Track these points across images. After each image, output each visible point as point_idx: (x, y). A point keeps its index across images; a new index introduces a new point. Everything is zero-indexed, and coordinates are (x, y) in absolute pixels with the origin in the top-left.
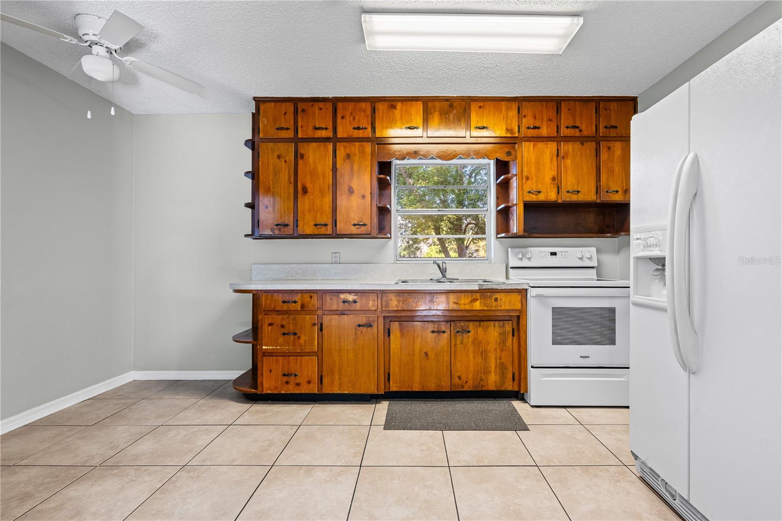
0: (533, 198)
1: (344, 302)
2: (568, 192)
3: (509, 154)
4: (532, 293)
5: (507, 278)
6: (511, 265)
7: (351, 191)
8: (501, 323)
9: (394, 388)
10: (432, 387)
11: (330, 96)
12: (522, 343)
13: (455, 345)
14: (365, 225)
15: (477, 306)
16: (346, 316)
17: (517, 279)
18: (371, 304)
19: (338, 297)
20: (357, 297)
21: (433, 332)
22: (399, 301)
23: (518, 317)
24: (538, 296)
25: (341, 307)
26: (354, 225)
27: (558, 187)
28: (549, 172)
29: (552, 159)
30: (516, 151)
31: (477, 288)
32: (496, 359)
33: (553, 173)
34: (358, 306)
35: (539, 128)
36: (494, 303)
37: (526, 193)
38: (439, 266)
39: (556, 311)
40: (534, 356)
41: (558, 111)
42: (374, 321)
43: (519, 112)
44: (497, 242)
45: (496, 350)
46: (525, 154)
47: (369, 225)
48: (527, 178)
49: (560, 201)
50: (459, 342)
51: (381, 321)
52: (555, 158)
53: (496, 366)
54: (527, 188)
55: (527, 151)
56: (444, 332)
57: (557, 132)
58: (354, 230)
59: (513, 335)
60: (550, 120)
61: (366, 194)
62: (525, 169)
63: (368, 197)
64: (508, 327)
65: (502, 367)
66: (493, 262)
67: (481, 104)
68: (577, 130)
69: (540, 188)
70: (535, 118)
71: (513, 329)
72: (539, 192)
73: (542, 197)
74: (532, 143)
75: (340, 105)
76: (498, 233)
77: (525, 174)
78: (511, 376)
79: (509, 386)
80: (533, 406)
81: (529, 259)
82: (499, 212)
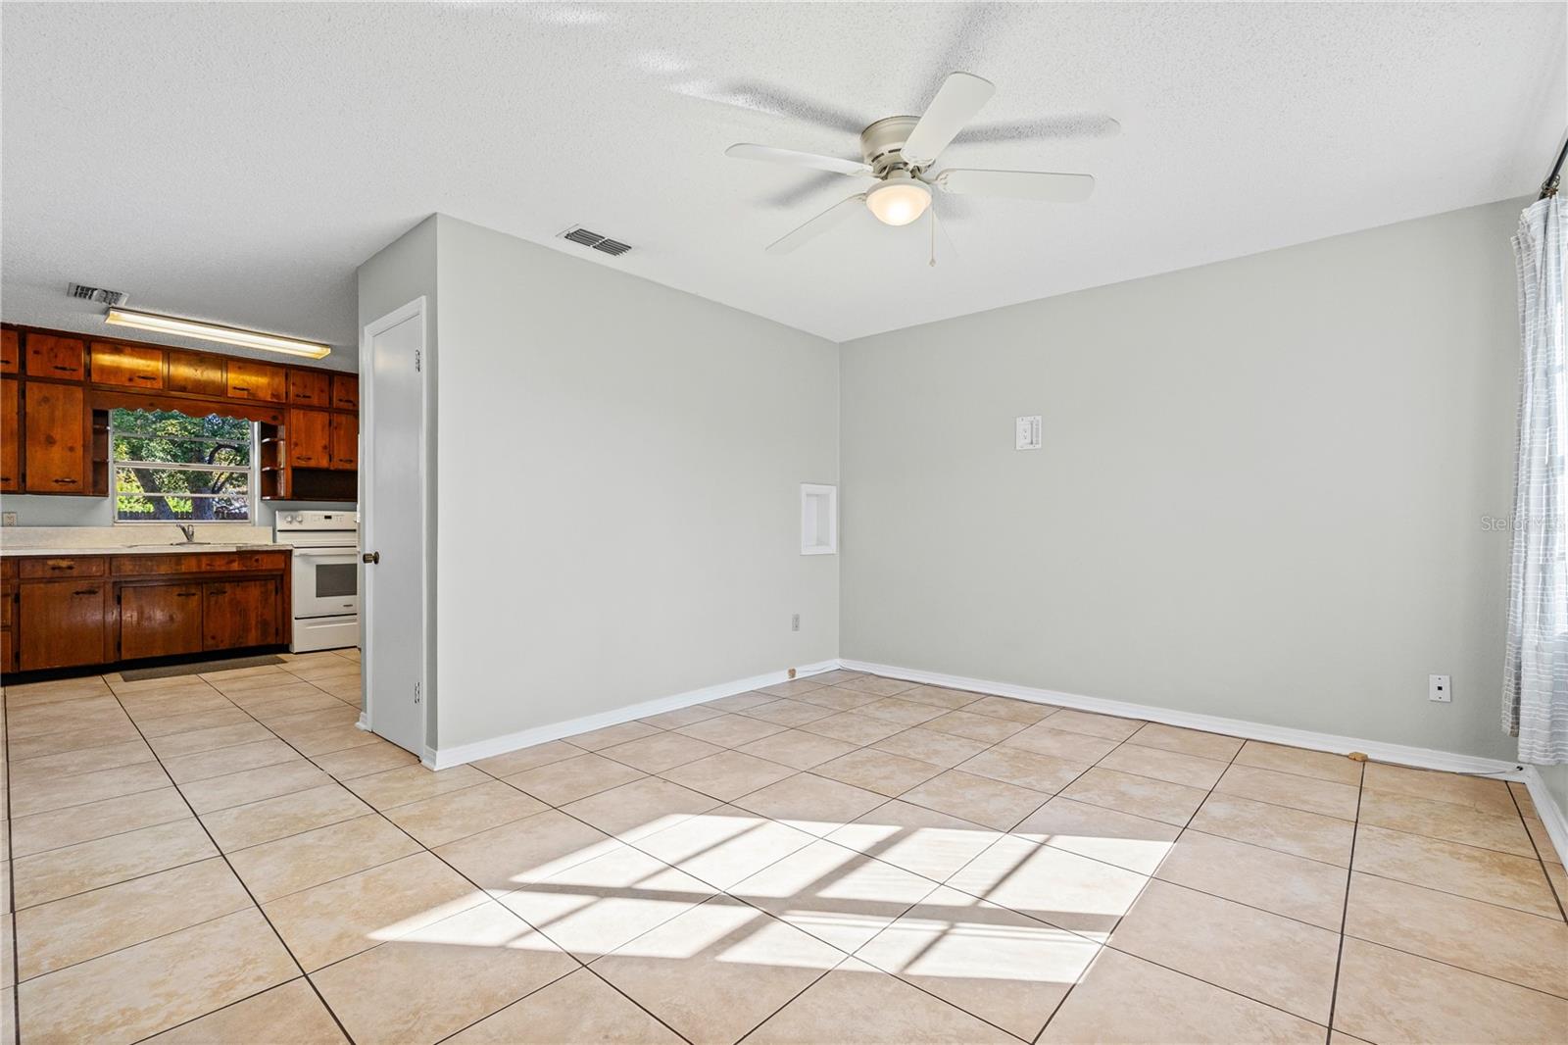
0: (303, 464)
1: (54, 568)
2: (341, 460)
3: (275, 418)
4: (296, 552)
5: (274, 541)
6: (279, 527)
7: (50, 441)
8: (263, 582)
9: (126, 656)
10: (180, 650)
11: (15, 323)
12: (286, 597)
13: (208, 606)
14: (73, 482)
15: (235, 566)
16: (57, 584)
17: (284, 541)
18: (94, 569)
19: (44, 564)
20: (72, 563)
21: (179, 595)
22: (135, 566)
23: (282, 576)
24: (301, 555)
25: (49, 574)
26: (57, 481)
27: (330, 456)
28: (320, 440)
29: (323, 427)
30: (283, 416)
31: (235, 550)
32: (257, 617)
33: (324, 442)
34: (75, 572)
35: (309, 397)
36: (255, 564)
37: (294, 459)
38: (184, 529)
39: (319, 568)
40: (297, 609)
41: (331, 384)
42: (99, 587)
43: (287, 379)
44: (262, 504)
45: (257, 608)
46: (294, 421)
47: (81, 483)
48: (296, 445)
49: (332, 468)
50: (213, 603)
51: (109, 587)
52: (327, 427)
53: (257, 622)
54: (296, 452)
55: (297, 418)
56: (194, 595)
57: (330, 403)
58: (57, 487)
59: (277, 593)
60: (322, 391)
61: (75, 445)
62: (294, 436)
63: (80, 451)
64: (271, 586)
65: (264, 624)
66: (257, 524)
67: (241, 364)
68: (351, 404)
69: (310, 454)
70: (305, 387)
71: (276, 588)
72: (309, 459)
73: (312, 464)
74: (302, 411)
75: (31, 338)
76: (263, 495)
77: (293, 440)
78: (273, 631)
79: (271, 640)
80: (297, 653)
81: (300, 522)
82: (263, 473)
